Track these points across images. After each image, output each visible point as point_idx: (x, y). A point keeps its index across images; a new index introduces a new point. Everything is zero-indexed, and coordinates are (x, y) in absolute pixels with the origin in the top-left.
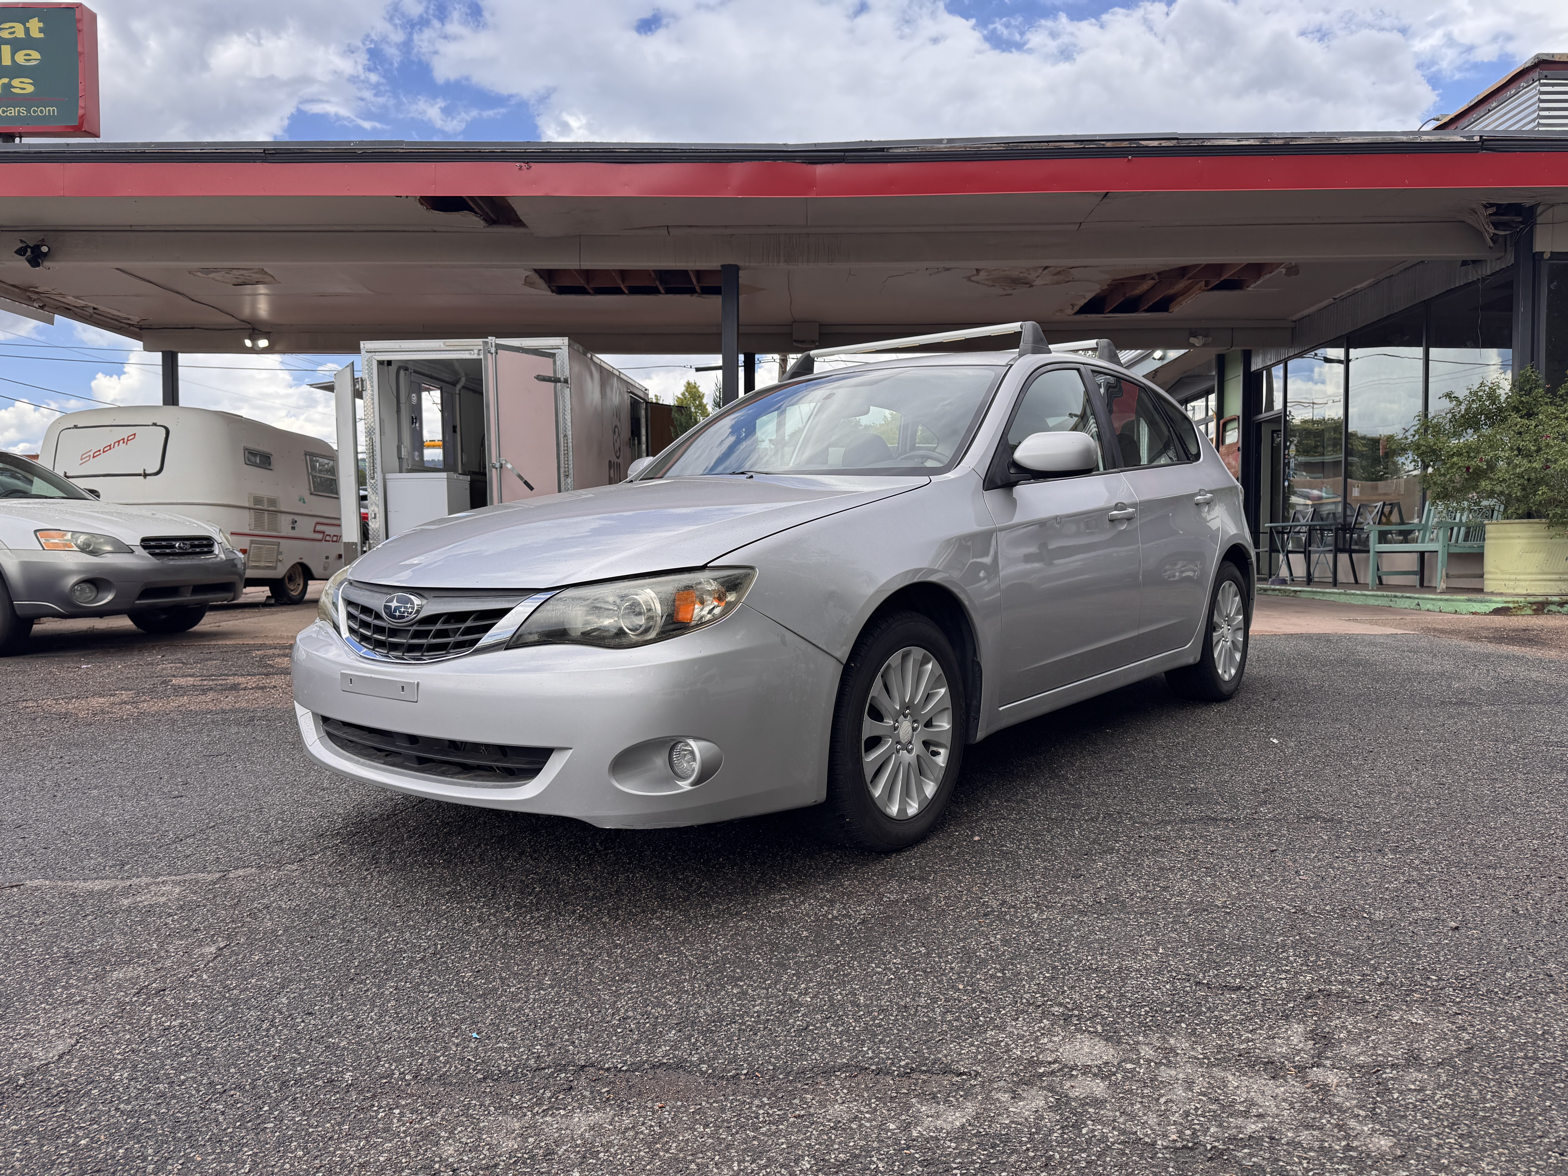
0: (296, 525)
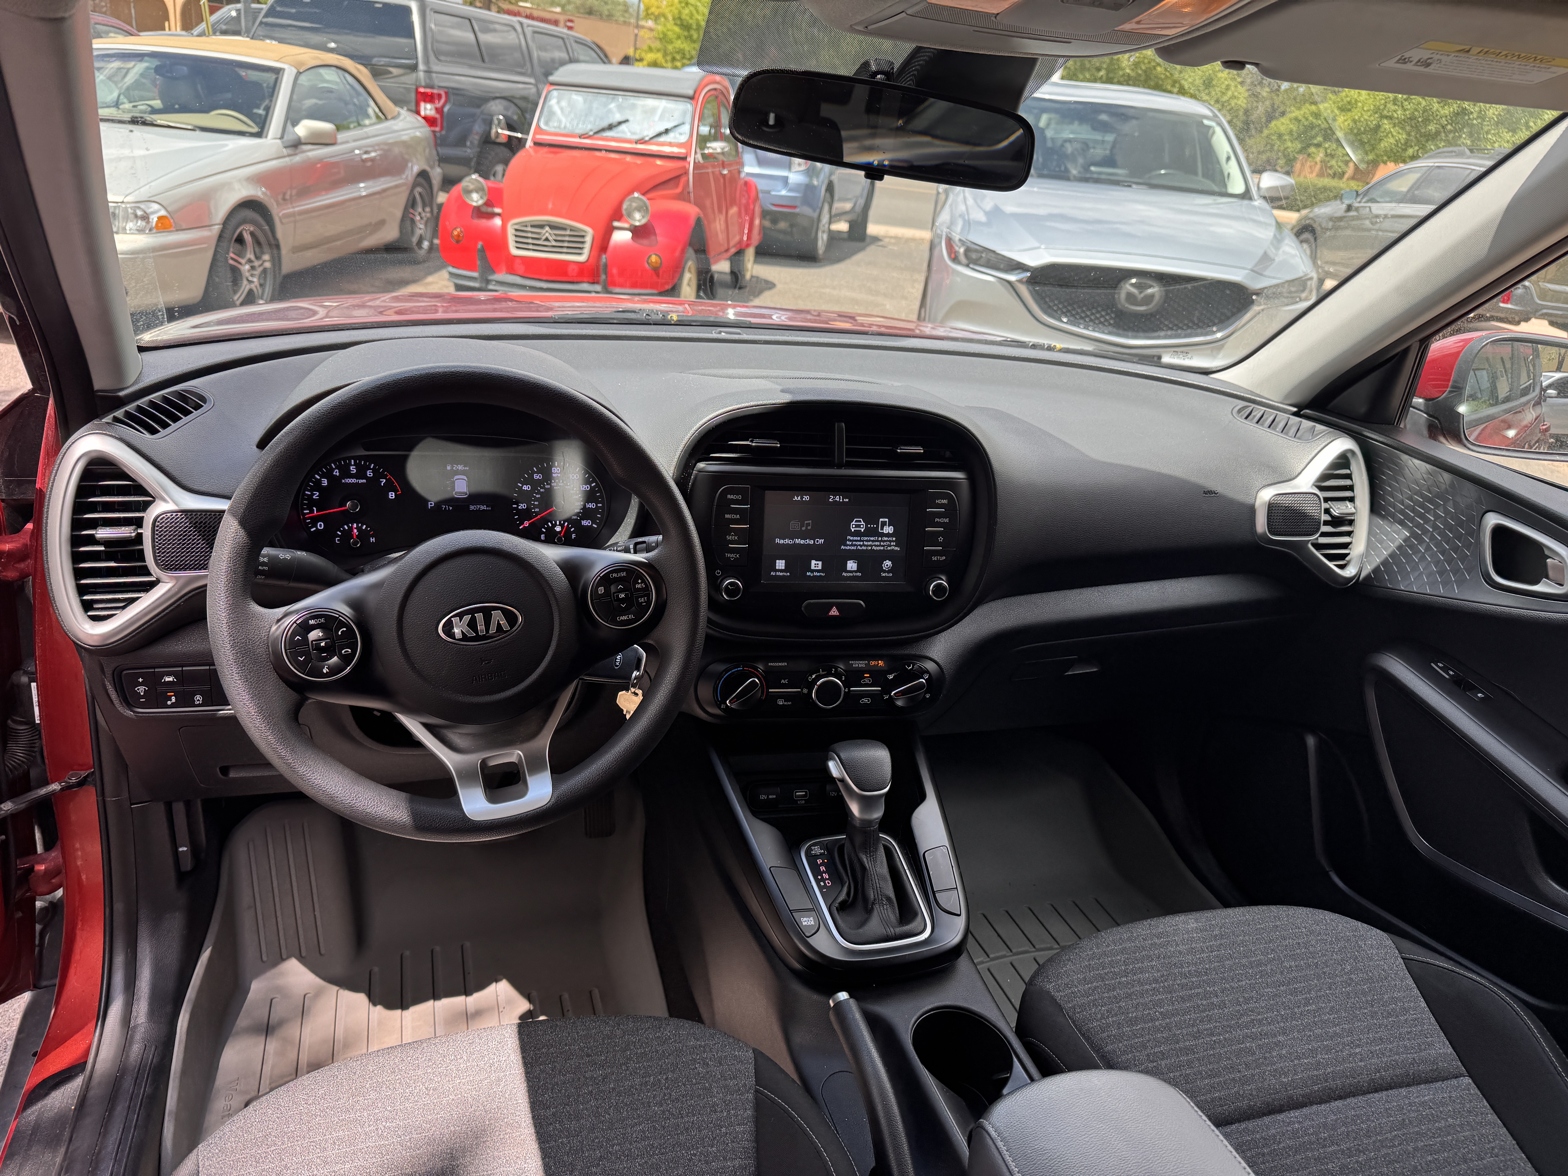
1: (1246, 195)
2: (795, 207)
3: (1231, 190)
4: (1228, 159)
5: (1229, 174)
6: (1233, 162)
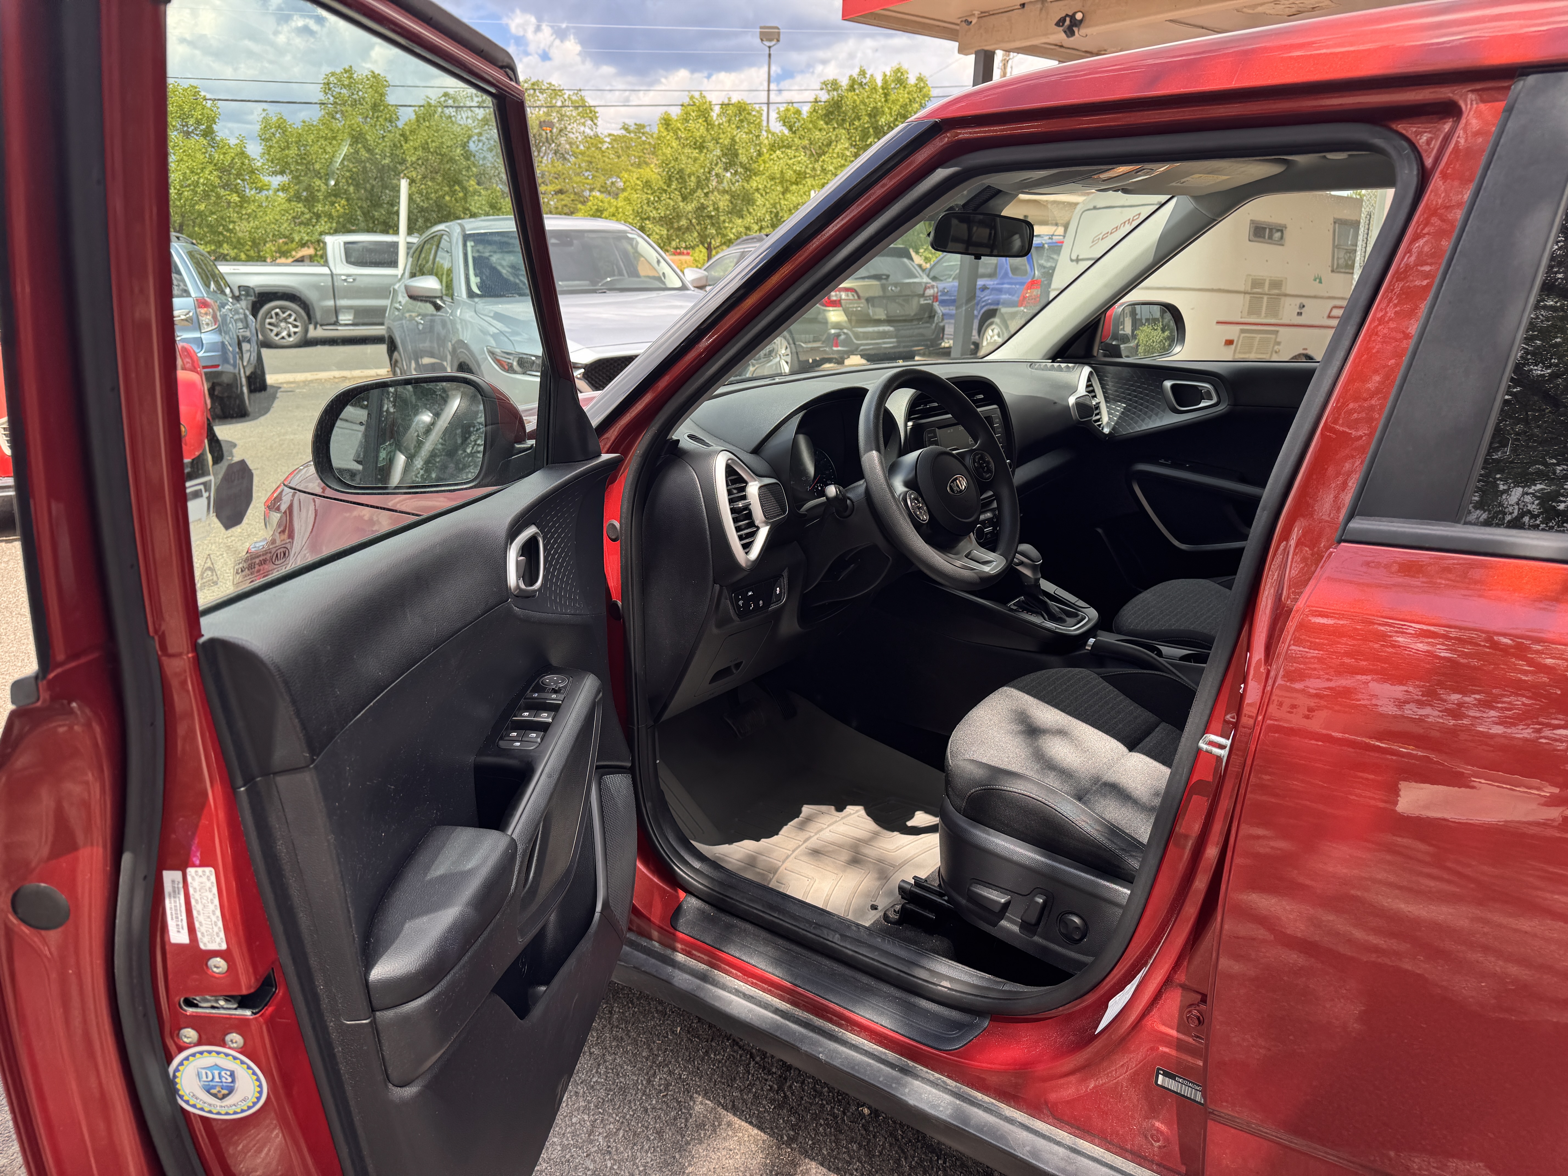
0: (1303, 311)
1: (684, 288)
2: (217, 366)
3: (670, 285)
4: (658, 262)
5: (664, 274)
6: (663, 263)
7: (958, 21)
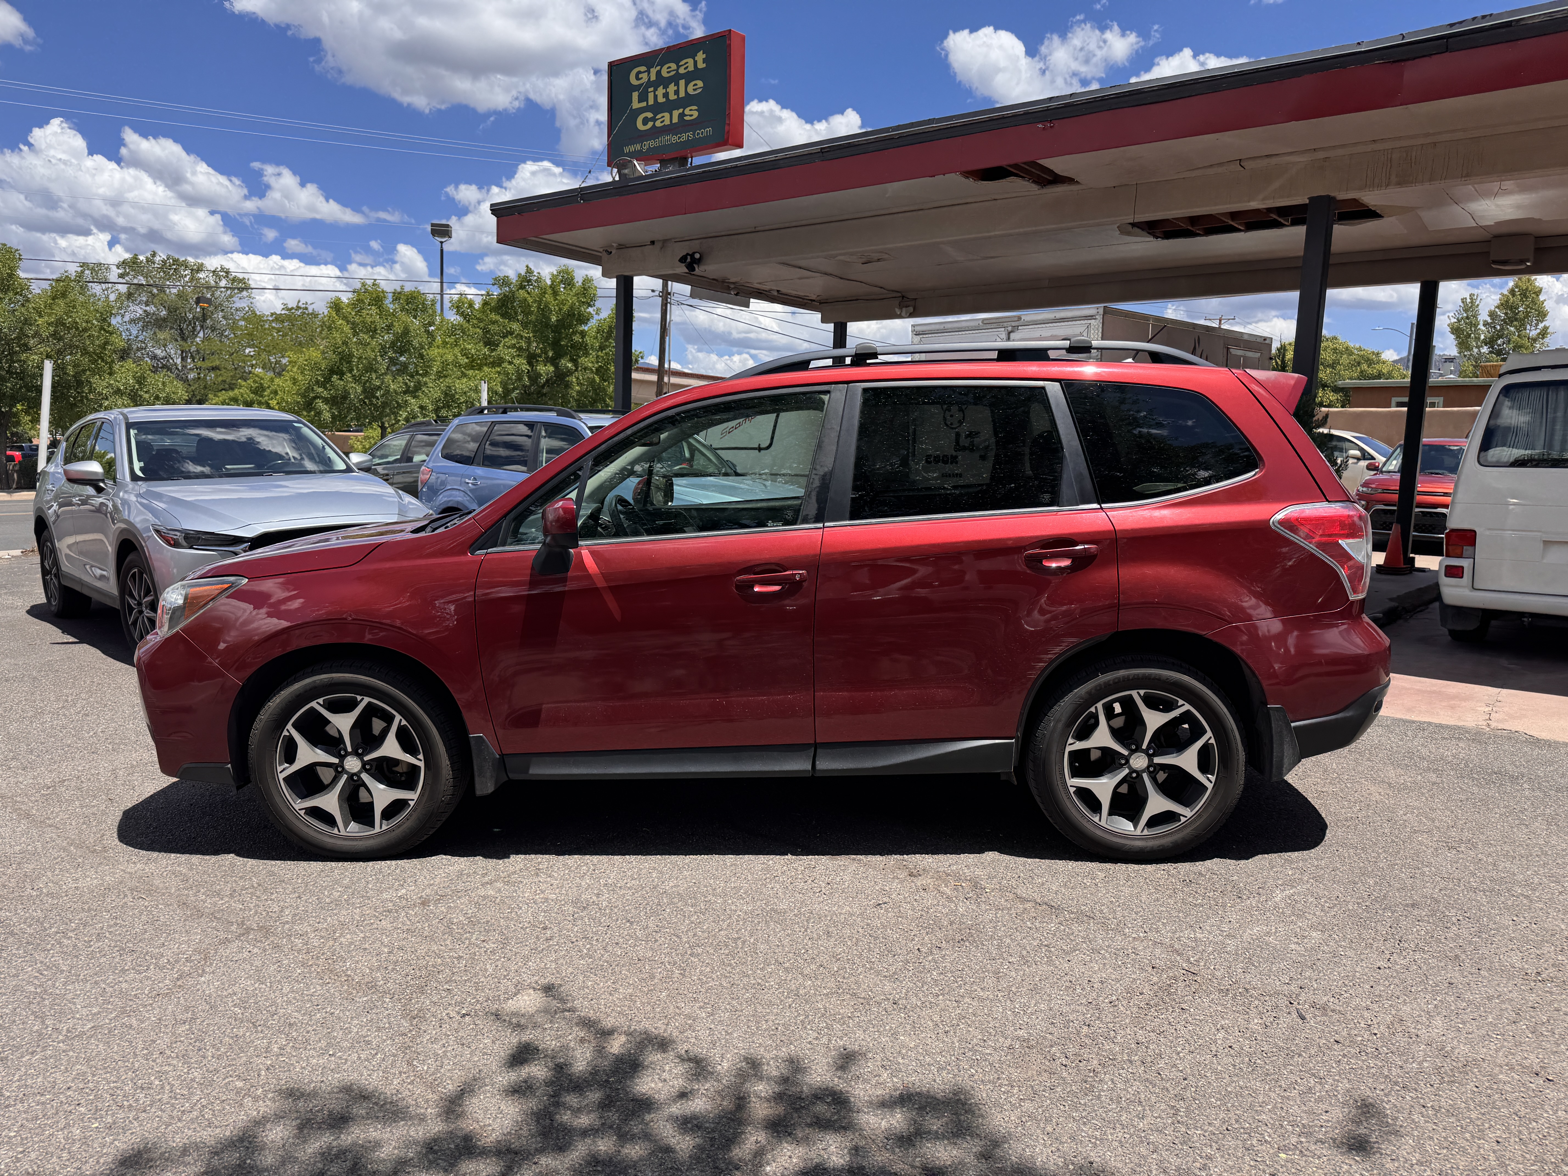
1: (348, 470)
3: (335, 468)
4: (324, 448)
5: (329, 459)
6: (328, 449)
7: (601, 250)
